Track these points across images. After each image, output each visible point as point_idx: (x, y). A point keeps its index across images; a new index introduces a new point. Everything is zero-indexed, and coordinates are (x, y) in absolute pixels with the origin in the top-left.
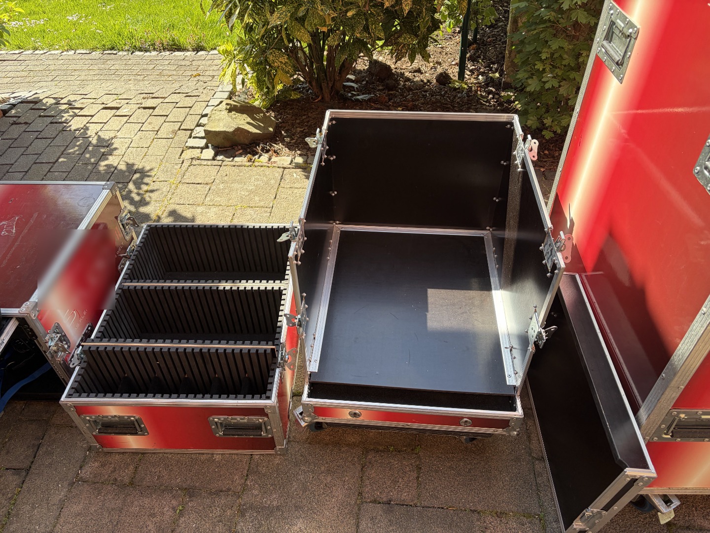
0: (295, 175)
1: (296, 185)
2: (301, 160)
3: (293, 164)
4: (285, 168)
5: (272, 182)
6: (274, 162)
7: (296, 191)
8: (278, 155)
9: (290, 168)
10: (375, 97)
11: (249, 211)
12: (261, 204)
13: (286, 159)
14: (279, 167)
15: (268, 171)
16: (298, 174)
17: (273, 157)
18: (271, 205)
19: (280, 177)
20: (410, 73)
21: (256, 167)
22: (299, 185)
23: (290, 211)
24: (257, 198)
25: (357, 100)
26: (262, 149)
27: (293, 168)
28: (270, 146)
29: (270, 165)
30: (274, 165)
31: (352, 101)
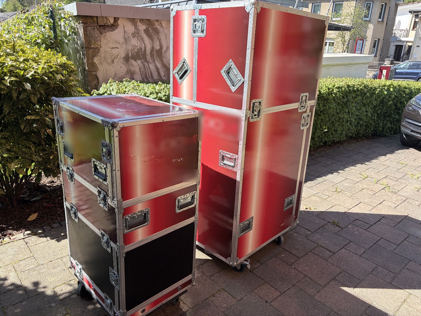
0: (32, 239)
1: (37, 243)
2: (29, 232)
3: (26, 235)
4: (24, 239)
5: (23, 246)
6: (14, 239)
7: (40, 245)
8: (13, 235)
9: (26, 238)
10: (42, 197)
11: (21, 263)
12: (26, 257)
13: (19, 235)
14: (20, 240)
15: (15, 243)
16: (34, 238)
17: (10, 237)
18: (32, 255)
19: (25, 243)
20: (49, 183)
21: (5, 244)
22: (40, 242)
23: (45, 253)
24: (21, 256)
25: (34, 201)
26: (2, 235)
27: (28, 237)
28: (5, 233)
29: (13, 240)
30: (15, 240)
31: (32, 202)
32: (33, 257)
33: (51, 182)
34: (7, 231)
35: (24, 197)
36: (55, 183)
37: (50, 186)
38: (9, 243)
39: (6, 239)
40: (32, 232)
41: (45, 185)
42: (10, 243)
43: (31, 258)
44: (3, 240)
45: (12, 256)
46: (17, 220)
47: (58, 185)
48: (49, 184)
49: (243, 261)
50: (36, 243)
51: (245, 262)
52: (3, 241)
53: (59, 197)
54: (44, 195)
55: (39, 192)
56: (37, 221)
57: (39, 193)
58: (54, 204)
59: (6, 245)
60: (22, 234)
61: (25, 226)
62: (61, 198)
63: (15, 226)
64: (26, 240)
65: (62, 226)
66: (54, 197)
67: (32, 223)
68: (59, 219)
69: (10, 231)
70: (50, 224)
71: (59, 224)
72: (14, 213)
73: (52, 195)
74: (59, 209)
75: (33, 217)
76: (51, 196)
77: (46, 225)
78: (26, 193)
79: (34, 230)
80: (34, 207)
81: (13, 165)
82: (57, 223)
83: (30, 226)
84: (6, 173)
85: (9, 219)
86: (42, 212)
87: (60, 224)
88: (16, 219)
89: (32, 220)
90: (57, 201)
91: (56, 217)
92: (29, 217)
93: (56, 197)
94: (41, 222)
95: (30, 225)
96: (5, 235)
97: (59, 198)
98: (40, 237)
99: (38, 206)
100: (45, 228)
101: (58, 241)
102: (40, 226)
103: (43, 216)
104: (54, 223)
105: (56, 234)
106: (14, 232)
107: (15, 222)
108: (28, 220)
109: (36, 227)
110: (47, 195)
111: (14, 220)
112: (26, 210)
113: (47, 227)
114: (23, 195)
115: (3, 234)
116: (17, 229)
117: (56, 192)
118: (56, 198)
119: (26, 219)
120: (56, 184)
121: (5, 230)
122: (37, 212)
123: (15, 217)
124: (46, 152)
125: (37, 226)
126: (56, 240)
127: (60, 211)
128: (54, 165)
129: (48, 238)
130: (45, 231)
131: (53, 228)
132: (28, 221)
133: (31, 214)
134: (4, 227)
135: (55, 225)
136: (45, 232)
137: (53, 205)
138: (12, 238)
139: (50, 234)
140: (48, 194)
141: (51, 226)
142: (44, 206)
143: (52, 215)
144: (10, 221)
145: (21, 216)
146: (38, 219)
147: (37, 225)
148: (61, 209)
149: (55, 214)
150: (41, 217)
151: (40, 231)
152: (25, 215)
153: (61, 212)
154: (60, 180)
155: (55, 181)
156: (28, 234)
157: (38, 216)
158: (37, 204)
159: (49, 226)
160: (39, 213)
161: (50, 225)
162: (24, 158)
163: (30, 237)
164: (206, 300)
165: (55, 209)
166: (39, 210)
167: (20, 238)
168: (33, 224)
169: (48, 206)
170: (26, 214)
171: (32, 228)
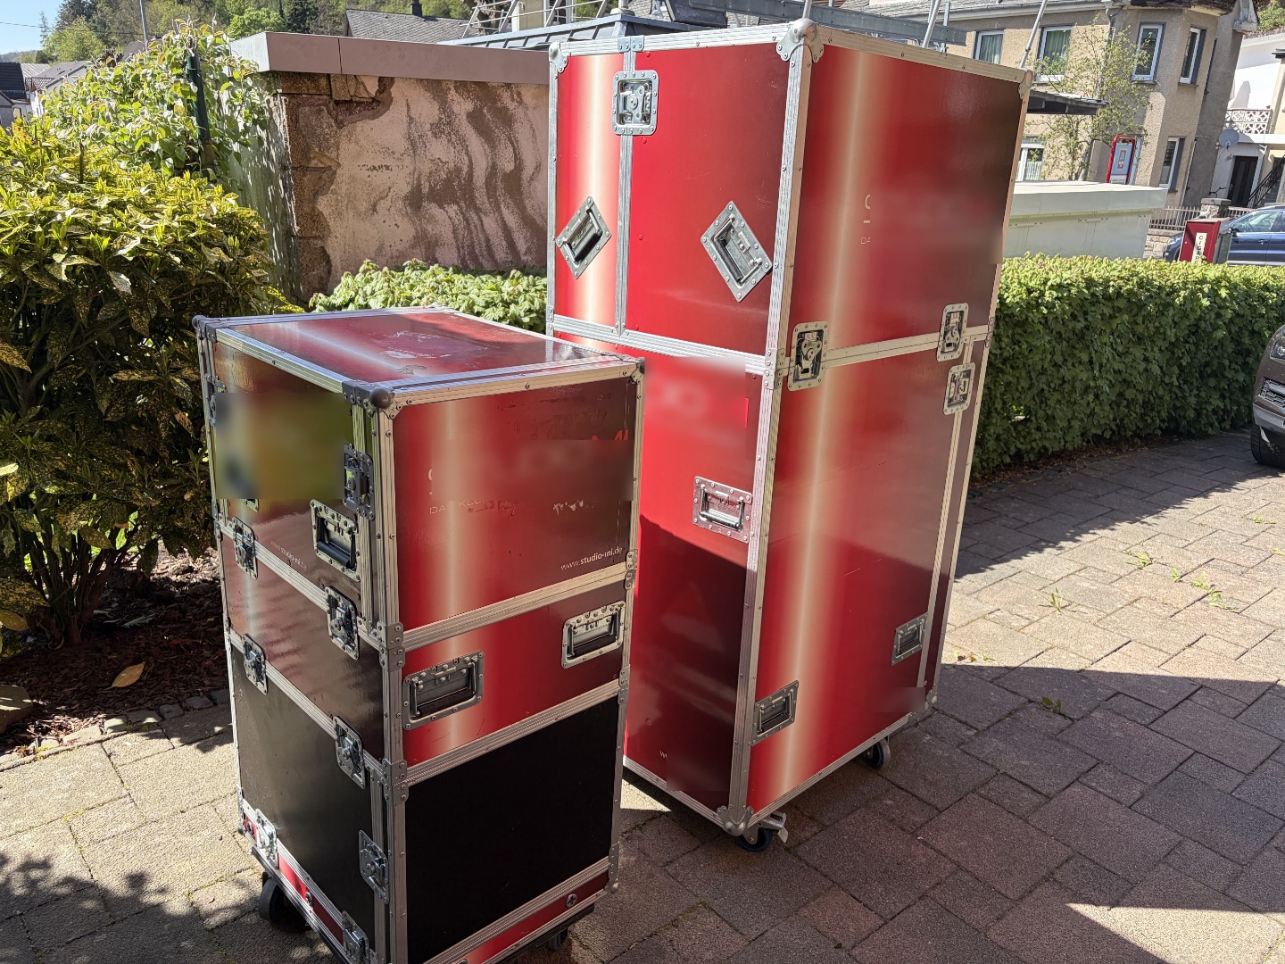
0: (128, 743)
1: (142, 754)
2: (116, 722)
3: (110, 731)
4: (101, 741)
5: (98, 765)
6: (71, 742)
7: (149, 761)
8: (68, 731)
9: (109, 739)
10: (157, 616)
11: (93, 814)
12: (107, 797)
13: (87, 731)
14: (88, 744)
15: (75, 755)
16: (133, 740)
17: (61, 736)
18: (125, 792)
19: (104, 756)
20: (177, 575)
21: (45, 757)
22: (148, 753)
23: (164, 786)
24: (90, 794)
25: (134, 626)
26: (36, 731)
27: (115, 737)
28: (45, 723)
29: (70, 747)
30: (76, 744)
31: (126, 630)
32: (128, 799)
33: (185, 572)
34: (51, 719)
35: (103, 615)
36: (196, 572)
37: (181, 584)
38: (57, 753)
39: (49, 743)
40: (127, 722)
41: (167, 580)
42: (60, 756)
43: (122, 800)
44: (40, 745)
45: (66, 795)
46: (80, 684)
47: (204, 581)
48: (179, 577)
49: (766, 818)
50: (137, 757)
51: (773, 823)
52: (38, 749)
53: (207, 617)
54: (162, 609)
55: (149, 601)
56: (141, 687)
57: (148, 605)
58: (192, 637)
59: (47, 760)
60: (96, 727)
61: (105, 703)
62: (212, 619)
63: (74, 702)
64: (107, 745)
65: (216, 704)
66: (194, 615)
67: (128, 694)
68: (207, 682)
69: (60, 719)
70: (180, 698)
71: (206, 699)
72: (73, 662)
73: (186, 610)
74: (206, 653)
75: (129, 676)
76: (184, 613)
77: (169, 699)
78: (110, 604)
79: (133, 717)
80: (135, 645)
81: (72, 519)
82: (201, 694)
83: (120, 704)
84: (53, 544)
85: (56, 681)
86: (156, 662)
87: (210, 698)
88: (79, 681)
89: (127, 684)
90: (201, 628)
91: (197, 677)
92: (116, 675)
93: (198, 617)
94: (152, 692)
95: (121, 701)
96: (46, 732)
97: (209, 620)
98: (152, 737)
99: (146, 643)
100: (164, 708)
101: (205, 749)
102: (149, 704)
103: (160, 672)
104: (191, 696)
105: (197, 727)
106: (73, 722)
107: (75, 691)
108: (114, 685)
109: (139, 708)
110: (171, 608)
111: (73, 686)
112: (110, 654)
113: (171, 707)
114: (99, 608)
115: (39, 727)
116: (82, 714)
117: (197, 602)
118: (200, 619)
119: (107, 684)
120: (200, 577)
121: (47, 716)
122: (141, 662)
123: (76, 676)
124: (173, 481)
125: (140, 705)
126: (198, 747)
127: (208, 658)
128: (196, 520)
129: (175, 741)
130: (164, 719)
131: (188, 710)
132: (114, 688)
133: (124, 668)
134: (43, 706)
135: (196, 702)
136: (165, 724)
137: (189, 641)
138: (66, 739)
139: (179, 729)
140: (175, 608)
141: (184, 705)
142: (162, 643)
143: (187, 672)
144: (62, 689)
145: (94, 672)
146: (145, 684)
147: (142, 701)
148: (213, 653)
149: (195, 669)
150: (153, 675)
151: (150, 720)
152: (105, 670)
153: (214, 661)
154: (211, 565)
155: (196, 567)
156: (115, 728)
157: (144, 672)
158: (141, 637)
159: (178, 705)
160: (147, 664)
161: (179, 702)
162: (106, 498)
163: (118, 736)
164: (651, 936)
165: (196, 651)
166: (149, 654)
167: (89, 741)
168: (130, 698)
169: (175, 642)
170: (110, 666)
171: (126, 708)
